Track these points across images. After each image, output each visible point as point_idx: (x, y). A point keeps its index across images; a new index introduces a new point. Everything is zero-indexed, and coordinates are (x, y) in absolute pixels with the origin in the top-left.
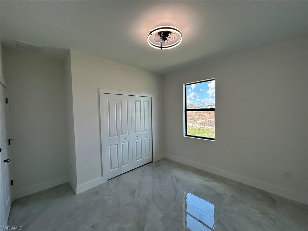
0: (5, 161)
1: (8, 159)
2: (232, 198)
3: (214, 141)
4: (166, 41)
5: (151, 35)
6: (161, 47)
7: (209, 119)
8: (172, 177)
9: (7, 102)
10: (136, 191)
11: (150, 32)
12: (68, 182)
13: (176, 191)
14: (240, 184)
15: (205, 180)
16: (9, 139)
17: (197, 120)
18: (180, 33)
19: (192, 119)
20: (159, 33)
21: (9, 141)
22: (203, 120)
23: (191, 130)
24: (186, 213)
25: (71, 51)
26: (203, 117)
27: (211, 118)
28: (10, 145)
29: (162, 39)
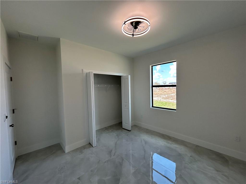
0: (10, 126)
1: (13, 124)
2: (191, 158)
3: (176, 111)
4: (137, 29)
5: (125, 24)
6: (133, 35)
7: (170, 94)
8: (141, 140)
9: (11, 80)
10: (113, 151)
11: (124, 22)
12: (59, 143)
13: (145, 151)
14: (197, 146)
15: (168, 143)
16: (13, 109)
17: (160, 95)
18: (149, 22)
19: (156, 94)
20: (132, 23)
21: (13, 110)
22: (165, 95)
23: (156, 103)
24: (153, 169)
25: (61, 39)
26: (165, 93)
27: (172, 94)
28: (14, 114)
29: (133, 28)
